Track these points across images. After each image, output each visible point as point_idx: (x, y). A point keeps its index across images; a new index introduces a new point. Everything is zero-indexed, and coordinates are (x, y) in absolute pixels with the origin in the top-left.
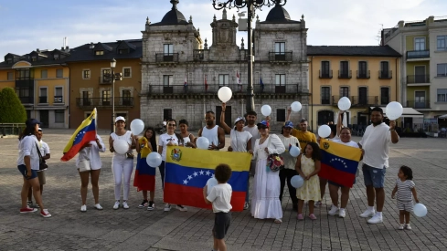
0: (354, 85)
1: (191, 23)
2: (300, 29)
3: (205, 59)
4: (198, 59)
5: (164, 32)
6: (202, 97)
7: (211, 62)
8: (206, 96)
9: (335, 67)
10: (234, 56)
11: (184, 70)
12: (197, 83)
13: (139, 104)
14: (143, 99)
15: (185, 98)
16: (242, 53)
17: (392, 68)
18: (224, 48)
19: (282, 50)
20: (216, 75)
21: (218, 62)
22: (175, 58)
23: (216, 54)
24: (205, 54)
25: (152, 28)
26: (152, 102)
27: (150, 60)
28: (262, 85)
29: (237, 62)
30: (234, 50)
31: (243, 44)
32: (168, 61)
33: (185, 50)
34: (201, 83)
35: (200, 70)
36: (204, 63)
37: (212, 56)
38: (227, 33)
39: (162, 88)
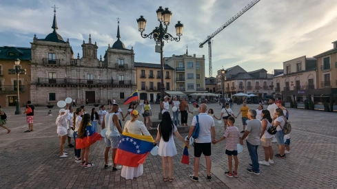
0: (156, 82)
1: (68, 42)
2: (131, 53)
3: (78, 65)
4: (74, 64)
5: (49, 46)
6: (77, 86)
7: (82, 66)
8: (80, 86)
9: (147, 72)
10: (96, 64)
11: (64, 70)
12: (73, 78)
13: (29, 90)
14: (32, 87)
15: (65, 86)
16: (101, 63)
17: (170, 74)
18: (90, 59)
19: (122, 63)
20: (85, 73)
21: (86, 67)
22: (57, 62)
23: (85, 62)
24: (78, 62)
25: (39, 42)
26: (40, 88)
27: (38, 62)
28: (112, 80)
29: (98, 67)
30: (96, 61)
31: (101, 58)
32: (52, 64)
33: (64, 58)
34: (75, 78)
35: (75, 71)
36: (77, 67)
37: (82, 63)
38: (92, 51)
39: (47, 80)
